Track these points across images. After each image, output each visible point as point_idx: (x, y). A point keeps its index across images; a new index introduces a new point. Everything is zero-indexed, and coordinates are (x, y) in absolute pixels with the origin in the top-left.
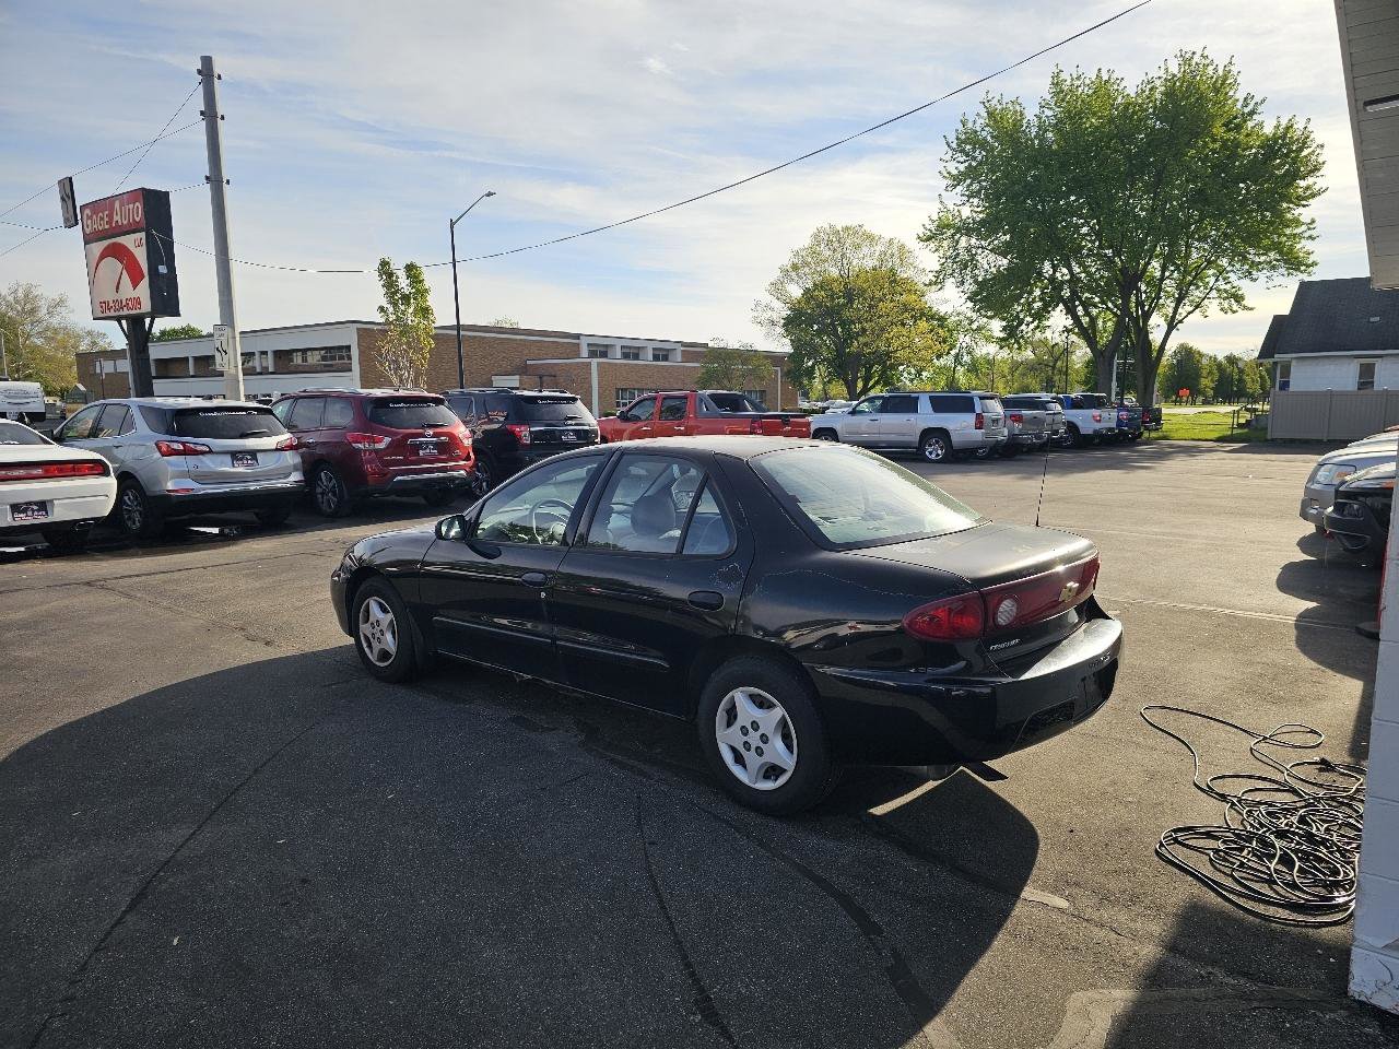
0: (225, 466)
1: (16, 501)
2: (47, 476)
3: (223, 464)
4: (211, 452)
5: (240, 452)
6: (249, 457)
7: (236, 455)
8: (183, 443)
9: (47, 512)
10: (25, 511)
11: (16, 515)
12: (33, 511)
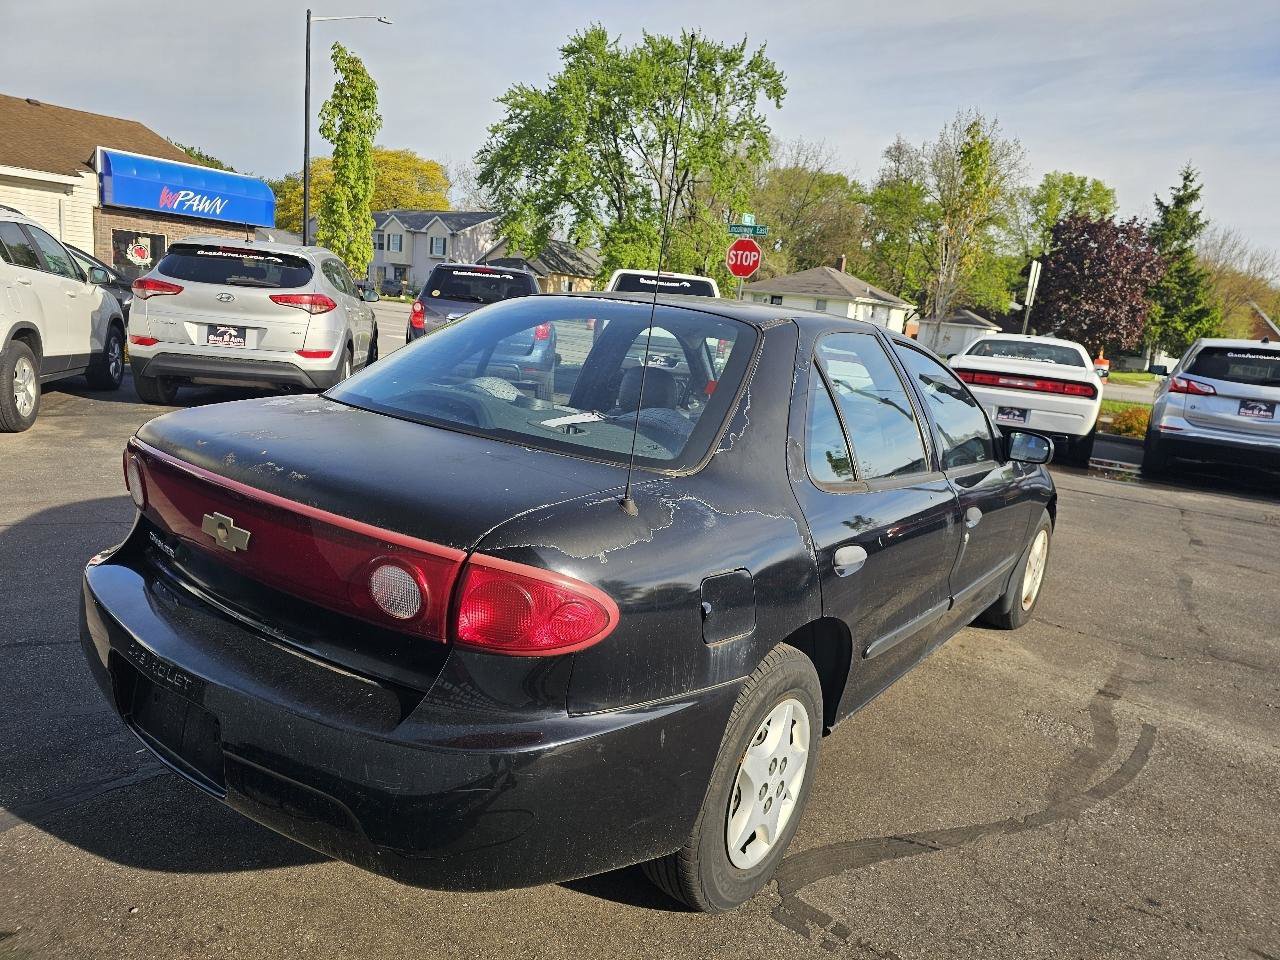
0: (1229, 412)
1: (1005, 405)
2: (1042, 390)
3: (1227, 410)
4: (1215, 394)
5: (1253, 400)
6: (1264, 407)
7: (1246, 403)
8: (1188, 381)
9: (1025, 418)
10: (1008, 414)
11: (1000, 416)
12: (1014, 415)
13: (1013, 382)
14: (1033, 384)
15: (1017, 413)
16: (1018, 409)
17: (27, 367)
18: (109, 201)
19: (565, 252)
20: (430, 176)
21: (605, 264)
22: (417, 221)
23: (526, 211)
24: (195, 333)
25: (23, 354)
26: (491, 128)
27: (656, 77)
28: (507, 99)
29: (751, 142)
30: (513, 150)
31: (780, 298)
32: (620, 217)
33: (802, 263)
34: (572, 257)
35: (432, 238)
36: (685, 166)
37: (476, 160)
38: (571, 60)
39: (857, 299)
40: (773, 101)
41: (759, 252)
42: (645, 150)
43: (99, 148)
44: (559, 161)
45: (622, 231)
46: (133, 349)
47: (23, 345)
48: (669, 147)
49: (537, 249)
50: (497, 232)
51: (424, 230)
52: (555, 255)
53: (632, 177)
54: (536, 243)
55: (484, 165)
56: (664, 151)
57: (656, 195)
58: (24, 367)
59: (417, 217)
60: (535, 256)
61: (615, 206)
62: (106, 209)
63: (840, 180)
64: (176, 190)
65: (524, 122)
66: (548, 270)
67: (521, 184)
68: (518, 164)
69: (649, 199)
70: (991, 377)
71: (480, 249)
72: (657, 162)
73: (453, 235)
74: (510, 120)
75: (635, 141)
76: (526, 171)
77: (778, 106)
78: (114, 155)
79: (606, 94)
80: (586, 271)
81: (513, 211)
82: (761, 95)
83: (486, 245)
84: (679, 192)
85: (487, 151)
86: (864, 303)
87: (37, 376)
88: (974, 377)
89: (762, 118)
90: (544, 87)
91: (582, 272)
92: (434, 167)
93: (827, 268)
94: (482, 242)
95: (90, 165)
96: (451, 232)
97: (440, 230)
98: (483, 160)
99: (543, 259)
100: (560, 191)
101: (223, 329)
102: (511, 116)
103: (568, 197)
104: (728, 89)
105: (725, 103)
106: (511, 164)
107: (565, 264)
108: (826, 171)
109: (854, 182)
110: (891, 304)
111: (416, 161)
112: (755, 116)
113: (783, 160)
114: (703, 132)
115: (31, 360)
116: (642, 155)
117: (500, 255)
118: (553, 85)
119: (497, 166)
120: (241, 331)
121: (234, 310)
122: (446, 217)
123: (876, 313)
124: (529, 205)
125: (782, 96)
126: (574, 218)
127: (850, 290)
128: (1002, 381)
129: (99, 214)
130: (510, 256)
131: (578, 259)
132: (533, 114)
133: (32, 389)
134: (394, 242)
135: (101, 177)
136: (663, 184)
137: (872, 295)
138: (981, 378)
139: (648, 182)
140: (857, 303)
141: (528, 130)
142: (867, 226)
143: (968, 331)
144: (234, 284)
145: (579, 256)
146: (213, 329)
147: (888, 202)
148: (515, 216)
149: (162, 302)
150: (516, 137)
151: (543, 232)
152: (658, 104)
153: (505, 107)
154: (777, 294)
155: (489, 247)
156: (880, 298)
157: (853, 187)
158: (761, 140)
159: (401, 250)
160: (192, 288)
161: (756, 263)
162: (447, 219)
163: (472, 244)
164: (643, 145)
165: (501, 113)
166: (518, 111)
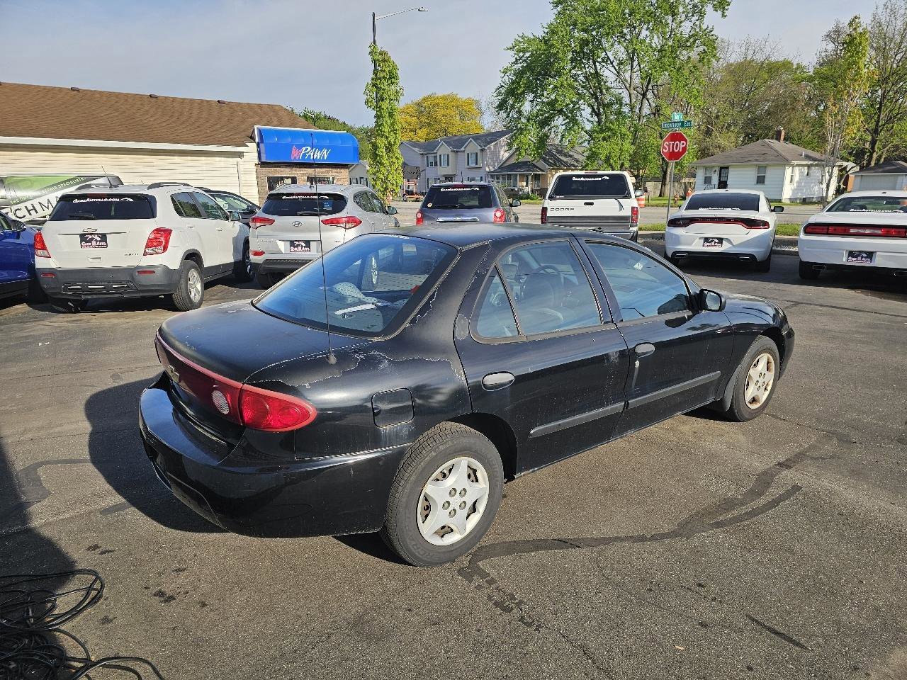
1: (854, 249)
9: (871, 259)
10: (857, 257)
11: (850, 258)
12: (862, 257)
13: (862, 231)
14: (879, 232)
15: (865, 255)
16: (865, 252)
17: (195, 274)
18: (264, 160)
19: (560, 152)
20: (467, 109)
21: (588, 158)
22: (457, 144)
23: (530, 127)
24: (282, 246)
25: (193, 267)
26: (502, 71)
27: (623, 11)
28: (514, 47)
29: (701, 49)
30: (518, 83)
31: (727, 168)
32: (599, 122)
33: (750, 137)
34: (565, 155)
35: (468, 154)
36: (647, 76)
37: (495, 95)
38: (559, 9)
39: (793, 162)
40: (720, 12)
41: (686, 141)
42: (617, 68)
43: (256, 127)
44: (551, 86)
45: (602, 131)
46: (253, 258)
47: (192, 262)
48: (635, 63)
49: (539, 154)
50: (510, 145)
51: (463, 149)
52: (553, 156)
53: (608, 89)
54: (538, 149)
55: (500, 98)
56: (632, 66)
57: (626, 100)
58: (194, 274)
59: (459, 140)
60: (538, 159)
61: (595, 112)
62: (263, 164)
63: (786, 65)
64: (300, 147)
65: (525, 61)
66: (548, 167)
67: (527, 107)
68: (523, 93)
69: (621, 104)
70: (843, 228)
71: (501, 157)
72: (627, 76)
73: (482, 150)
74: (516, 62)
75: (609, 62)
76: (530, 97)
77: (724, 16)
78: (264, 130)
79: (585, 31)
80: (576, 164)
81: (521, 128)
82: (709, 9)
83: (504, 154)
84: (644, 95)
85: (502, 86)
86: (798, 165)
87: (201, 279)
88: (828, 229)
89: (710, 27)
90: (540, 33)
91: (574, 166)
92: (470, 102)
93: (767, 140)
94: (502, 153)
95: (252, 138)
96: (480, 148)
97: (473, 147)
98: (499, 94)
99: (544, 160)
100: (554, 109)
101: (297, 243)
102: (516, 58)
103: (561, 112)
104: (681, 9)
105: (678, 20)
106: (517, 94)
107: (560, 161)
108: (773, 59)
109: (798, 64)
110: (824, 163)
111: (458, 100)
112: (704, 27)
113: (734, 57)
114: (662, 46)
115: (197, 270)
116: (615, 72)
117: (513, 161)
118: (546, 31)
119: (510, 96)
120: (308, 243)
121: (302, 231)
122: (477, 138)
123: (811, 172)
124: (532, 122)
125: (726, 8)
126: (564, 127)
127: (787, 156)
128: (852, 231)
129: (259, 168)
130: (519, 160)
131: (570, 156)
132: (532, 55)
133: (199, 286)
134: (444, 159)
135: (258, 145)
136: (632, 91)
137: (808, 157)
138: (835, 230)
139: (621, 91)
140: (793, 166)
141: (529, 68)
142: (810, 99)
143: (900, 178)
144: (301, 215)
145: (571, 153)
146: (292, 243)
147: (825, 78)
148: (521, 131)
149: (264, 230)
150: (520, 74)
151: (543, 140)
152: (625, 31)
153: (512, 53)
154: (722, 165)
155: (507, 155)
156: (814, 160)
157: (797, 69)
158: (711, 45)
159: (448, 165)
160: (280, 220)
161: (684, 149)
162: (478, 139)
163: (495, 154)
164: (615, 64)
165: (510, 57)
166: (521, 54)
